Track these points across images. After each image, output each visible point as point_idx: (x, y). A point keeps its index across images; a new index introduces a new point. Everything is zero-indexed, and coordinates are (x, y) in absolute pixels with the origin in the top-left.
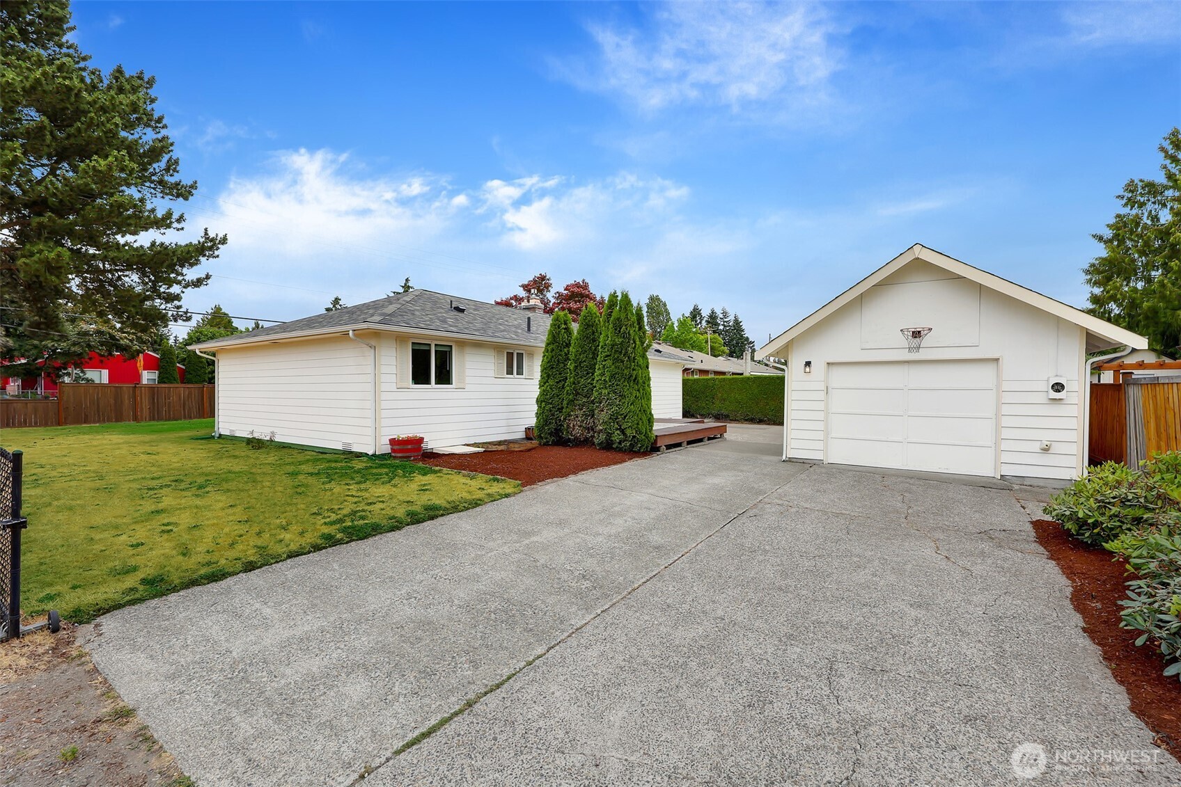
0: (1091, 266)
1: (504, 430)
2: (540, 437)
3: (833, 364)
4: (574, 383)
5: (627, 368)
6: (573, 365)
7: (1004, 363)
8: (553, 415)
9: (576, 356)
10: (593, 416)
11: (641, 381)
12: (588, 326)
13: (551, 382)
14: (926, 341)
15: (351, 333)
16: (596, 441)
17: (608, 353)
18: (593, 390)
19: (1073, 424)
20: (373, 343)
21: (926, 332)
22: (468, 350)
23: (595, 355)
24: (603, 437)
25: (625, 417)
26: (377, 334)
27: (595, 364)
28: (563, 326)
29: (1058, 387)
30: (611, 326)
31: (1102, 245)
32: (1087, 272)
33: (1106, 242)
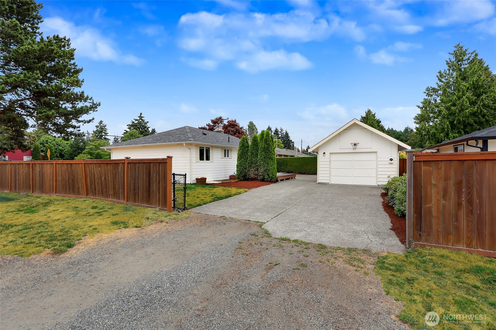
0: (415, 117)
1: (224, 176)
2: (239, 178)
3: (332, 153)
4: (251, 160)
5: (269, 155)
6: (250, 154)
7: (378, 153)
8: (243, 170)
9: (251, 151)
10: (257, 170)
11: (273, 159)
12: (255, 141)
13: (242, 159)
14: (358, 147)
15: (184, 144)
16: (259, 179)
17: (263, 150)
18: (257, 162)
19: (395, 170)
20: (189, 147)
21: (358, 144)
22: (214, 149)
23: (258, 151)
24: (262, 177)
25: (269, 170)
26: (190, 144)
27: (258, 154)
28: (246, 141)
29: (391, 160)
30: (263, 141)
31: (419, 109)
32: (415, 119)
33: (420, 108)
